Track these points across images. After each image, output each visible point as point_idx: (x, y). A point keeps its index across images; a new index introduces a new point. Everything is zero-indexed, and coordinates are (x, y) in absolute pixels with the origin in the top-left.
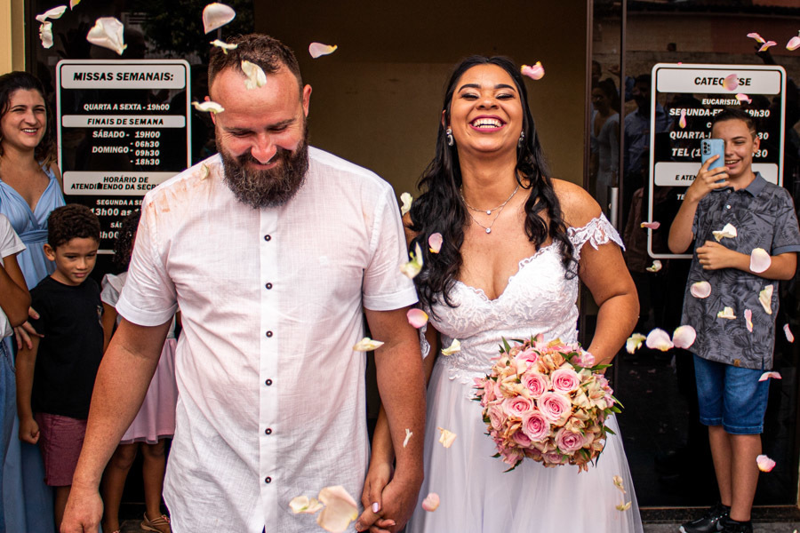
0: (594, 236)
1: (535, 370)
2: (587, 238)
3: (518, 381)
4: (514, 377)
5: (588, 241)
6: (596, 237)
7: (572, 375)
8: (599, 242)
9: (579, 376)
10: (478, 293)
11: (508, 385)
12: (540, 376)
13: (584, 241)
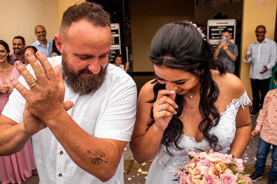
0: (243, 102)
1: (211, 173)
2: (240, 104)
3: (201, 179)
4: (199, 176)
5: (241, 105)
6: (244, 102)
7: (232, 176)
8: (245, 104)
9: (236, 177)
10: (191, 139)
11: (195, 181)
12: (213, 176)
13: (239, 106)
